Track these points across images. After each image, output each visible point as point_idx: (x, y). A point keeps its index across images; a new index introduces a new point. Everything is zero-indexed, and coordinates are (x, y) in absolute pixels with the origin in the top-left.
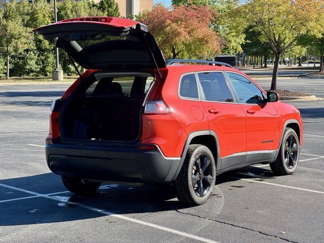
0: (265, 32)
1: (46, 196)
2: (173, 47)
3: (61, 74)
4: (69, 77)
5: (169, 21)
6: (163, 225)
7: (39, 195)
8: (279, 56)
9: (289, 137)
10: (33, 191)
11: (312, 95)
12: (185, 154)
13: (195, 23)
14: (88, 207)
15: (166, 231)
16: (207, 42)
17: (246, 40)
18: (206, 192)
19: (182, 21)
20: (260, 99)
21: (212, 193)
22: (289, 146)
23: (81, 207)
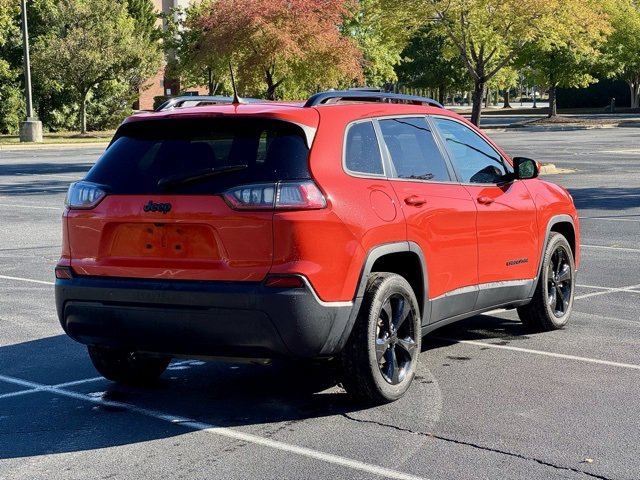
0: (453, 38)
1: (54, 389)
2: (268, 72)
3: (38, 129)
4: (53, 134)
5: (258, 20)
6: (325, 449)
7: (39, 388)
8: (482, 87)
9: (557, 251)
10: (23, 378)
11: (547, 164)
12: (361, 293)
13: (311, 23)
14: (152, 413)
15: (335, 465)
16: (336, 61)
17: (403, 58)
18: (403, 372)
19: (285, 19)
20: (498, 173)
21: (414, 374)
22: (555, 269)
23: (136, 413)
